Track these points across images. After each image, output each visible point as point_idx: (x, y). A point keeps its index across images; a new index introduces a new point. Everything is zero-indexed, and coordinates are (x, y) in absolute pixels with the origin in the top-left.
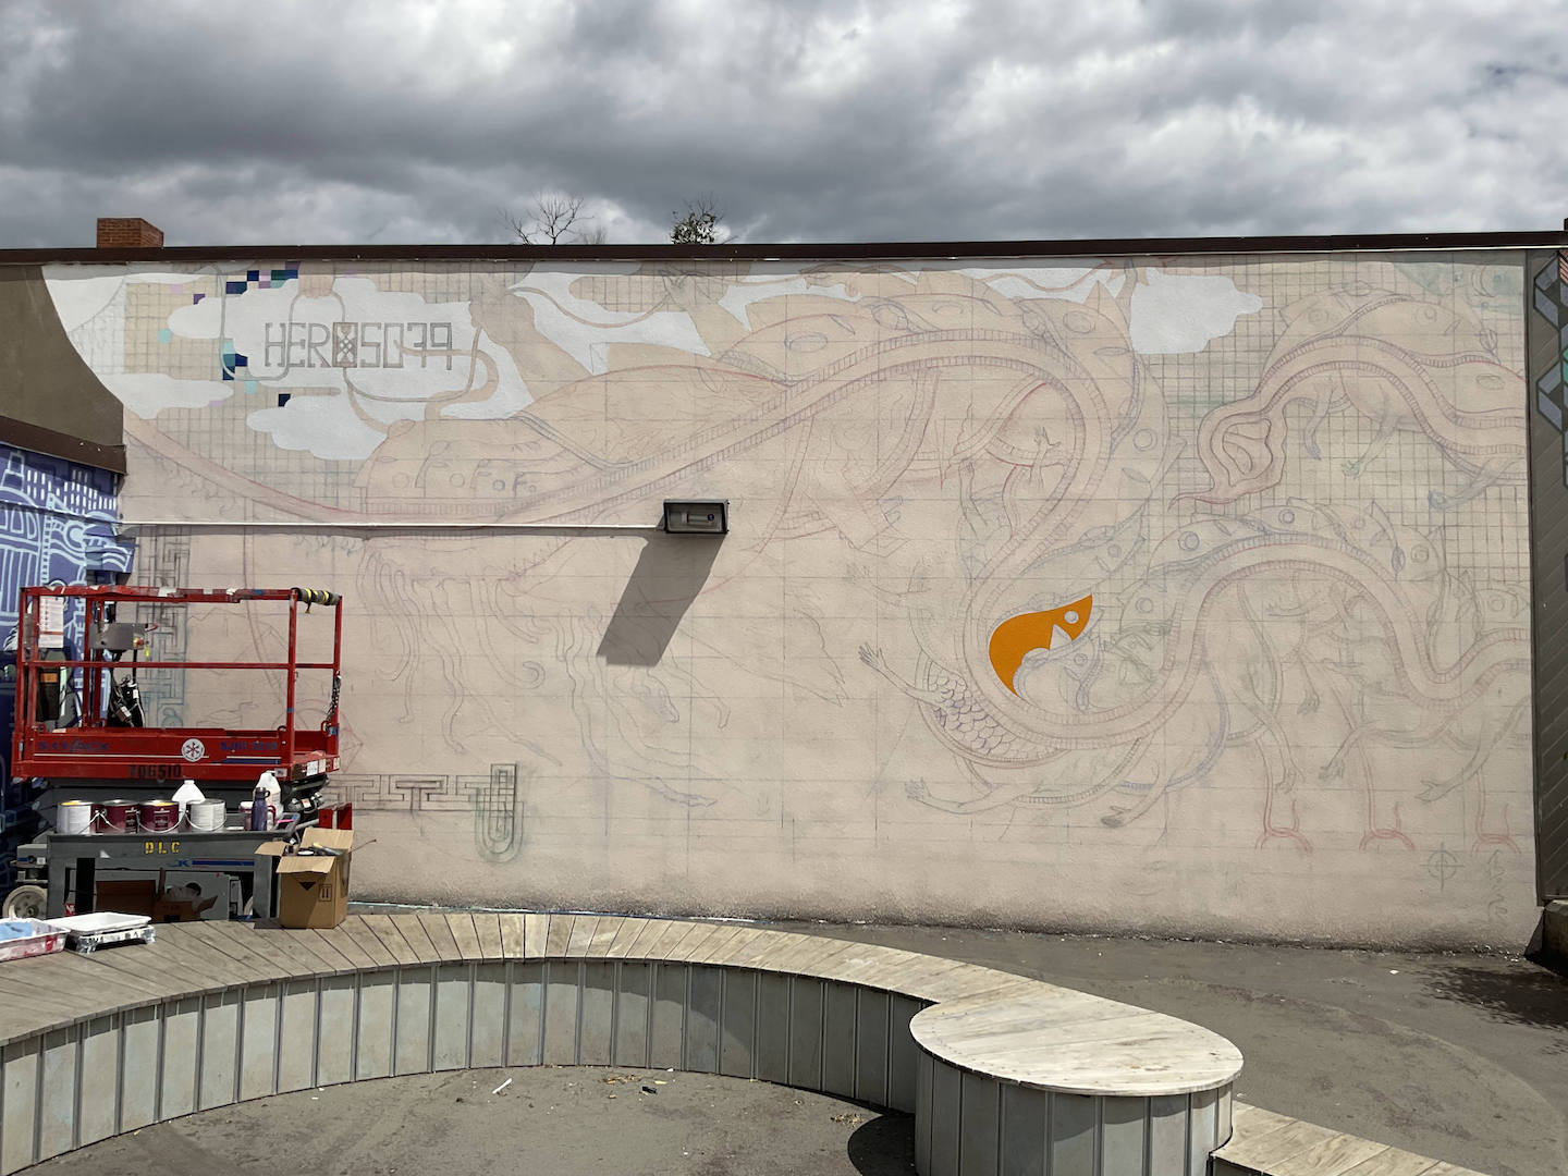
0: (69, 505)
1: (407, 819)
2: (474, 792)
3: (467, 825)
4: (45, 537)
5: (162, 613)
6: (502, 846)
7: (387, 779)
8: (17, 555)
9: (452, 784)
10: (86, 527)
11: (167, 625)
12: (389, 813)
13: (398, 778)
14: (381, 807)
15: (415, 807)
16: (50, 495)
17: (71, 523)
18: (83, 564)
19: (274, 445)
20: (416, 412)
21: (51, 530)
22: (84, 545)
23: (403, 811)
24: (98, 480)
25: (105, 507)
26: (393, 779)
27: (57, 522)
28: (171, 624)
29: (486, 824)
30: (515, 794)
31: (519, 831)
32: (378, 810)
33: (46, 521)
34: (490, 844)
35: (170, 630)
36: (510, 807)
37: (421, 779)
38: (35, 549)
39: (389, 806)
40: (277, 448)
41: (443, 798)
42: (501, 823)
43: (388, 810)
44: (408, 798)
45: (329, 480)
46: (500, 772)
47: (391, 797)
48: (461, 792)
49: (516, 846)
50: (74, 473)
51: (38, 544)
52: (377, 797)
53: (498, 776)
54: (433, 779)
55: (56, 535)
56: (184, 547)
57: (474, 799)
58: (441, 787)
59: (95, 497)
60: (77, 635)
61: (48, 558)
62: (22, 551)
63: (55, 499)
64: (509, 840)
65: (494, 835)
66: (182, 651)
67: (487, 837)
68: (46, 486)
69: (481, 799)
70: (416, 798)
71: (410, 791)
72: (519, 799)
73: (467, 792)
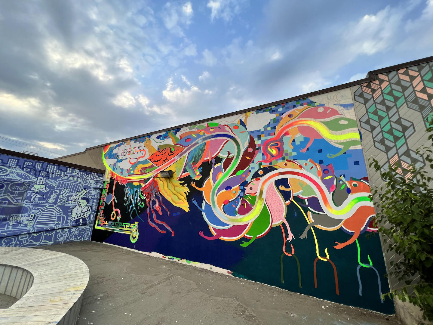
0: (90, 178)
4: (83, 182)
8: (75, 185)
10: (94, 181)
16: (85, 176)
17: (90, 180)
18: (92, 187)
20: (135, 160)
21: (85, 181)
22: (93, 184)
24: (99, 174)
25: (100, 178)
27: (86, 180)
31: (137, 235)
33: (83, 180)
38: (80, 184)
50: (92, 173)
51: (81, 183)
55: (85, 182)
59: (98, 176)
60: (89, 198)
61: (83, 185)
62: (76, 184)
63: (86, 177)
68: (84, 175)
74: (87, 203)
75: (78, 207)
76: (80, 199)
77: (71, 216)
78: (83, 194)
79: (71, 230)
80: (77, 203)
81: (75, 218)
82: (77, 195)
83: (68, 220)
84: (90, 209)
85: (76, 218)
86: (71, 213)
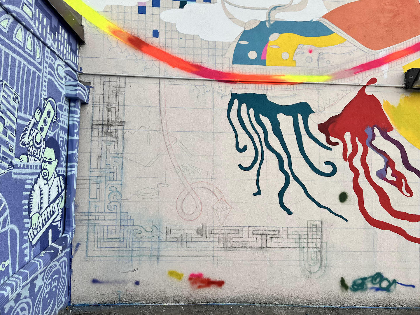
0: (58, 48)
1: (260, 253)
2: (298, 237)
3: (294, 255)
4: (45, 63)
5: (108, 129)
6: (315, 268)
7: (246, 229)
9: (284, 233)
11: (111, 136)
12: (248, 249)
13: (253, 228)
14: (244, 245)
15: (264, 245)
16: (48, 35)
17: (58, 61)
18: (64, 93)
19: (177, 31)
21: (48, 61)
22: (64, 79)
23: (257, 248)
25: (73, 60)
26: (251, 229)
27: (52, 57)
28: (114, 135)
29: (305, 255)
30: (321, 238)
31: (324, 259)
32: (242, 247)
33: (46, 52)
34: (308, 267)
35: (113, 139)
36: (319, 245)
37: (266, 229)
39: (249, 245)
40: (179, 32)
41: (280, 240)
42: (314, 255)
43: (248, 248)
44: (259, 240)
45: (211, 53)
46: (313, 225)
47: (250, 240)
48: (290, 236)
49: (323, 268)
51: (41, 68)
52: (241, 240)
53: (311, 227)
54: (274, 229)
56: (121, 89)
57: (298, 241)
58: (279, 234)
59: (69, 51)
60: (60, 139)
61: (47, 80)
62: (32, 68)
63: (51, 39)
64: (319, 264)
65: (311, 262)
66: (121, 152)
67: (306, 263)
68: (46, 28)
69: (302, 240)
70: (264, 240)
71: (260, 236)
72: (324, 240)
73: (294, 236)
74: (57, 160)
75: (41, 181)
76: (43, 145)
77: (29, 225)
78: (49, 121)
79: (35, 285)
80: (38, 163)
81: (39, 229)
82: (38, 122)
83: (24, 246)
84: (63, 187)
85: (41, 230)
86: (29, 210)
